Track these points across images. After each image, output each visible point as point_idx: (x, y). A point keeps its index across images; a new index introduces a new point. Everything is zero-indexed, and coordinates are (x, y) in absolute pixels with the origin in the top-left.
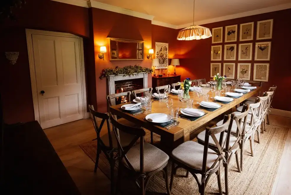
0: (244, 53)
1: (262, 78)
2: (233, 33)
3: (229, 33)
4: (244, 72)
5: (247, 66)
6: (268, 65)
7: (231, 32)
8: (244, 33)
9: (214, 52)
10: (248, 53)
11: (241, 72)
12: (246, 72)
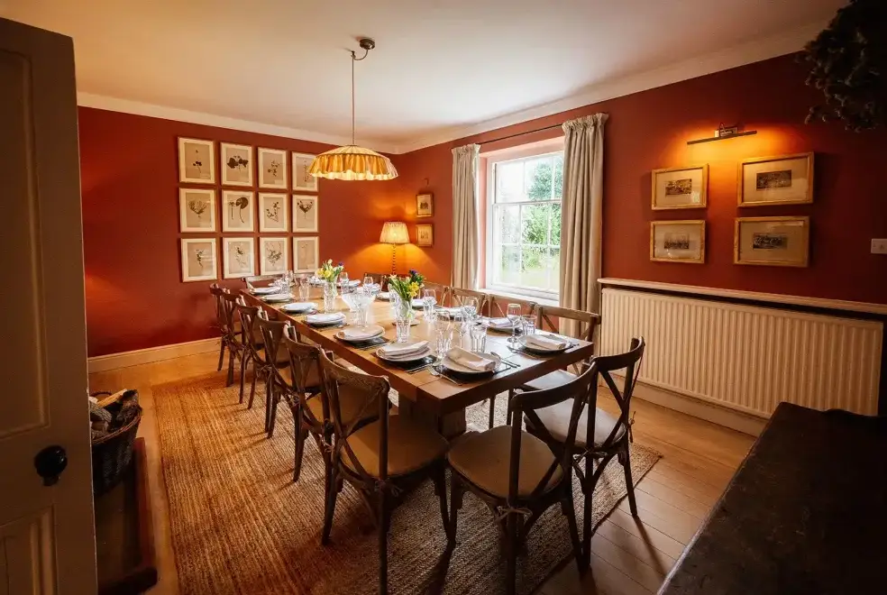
0: (272, 215)
1: (309, 266)
2: (242, 165)
3: (232, 164)
4: (275, 256)
5: (281, 244)
6: (316, 239)
7: (237, 160)
8: (269, 171)
9: (192, 206)
10: (279, 215)
11: (269, 258)
12: (278, 257)
